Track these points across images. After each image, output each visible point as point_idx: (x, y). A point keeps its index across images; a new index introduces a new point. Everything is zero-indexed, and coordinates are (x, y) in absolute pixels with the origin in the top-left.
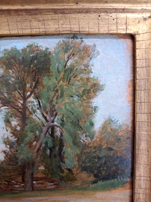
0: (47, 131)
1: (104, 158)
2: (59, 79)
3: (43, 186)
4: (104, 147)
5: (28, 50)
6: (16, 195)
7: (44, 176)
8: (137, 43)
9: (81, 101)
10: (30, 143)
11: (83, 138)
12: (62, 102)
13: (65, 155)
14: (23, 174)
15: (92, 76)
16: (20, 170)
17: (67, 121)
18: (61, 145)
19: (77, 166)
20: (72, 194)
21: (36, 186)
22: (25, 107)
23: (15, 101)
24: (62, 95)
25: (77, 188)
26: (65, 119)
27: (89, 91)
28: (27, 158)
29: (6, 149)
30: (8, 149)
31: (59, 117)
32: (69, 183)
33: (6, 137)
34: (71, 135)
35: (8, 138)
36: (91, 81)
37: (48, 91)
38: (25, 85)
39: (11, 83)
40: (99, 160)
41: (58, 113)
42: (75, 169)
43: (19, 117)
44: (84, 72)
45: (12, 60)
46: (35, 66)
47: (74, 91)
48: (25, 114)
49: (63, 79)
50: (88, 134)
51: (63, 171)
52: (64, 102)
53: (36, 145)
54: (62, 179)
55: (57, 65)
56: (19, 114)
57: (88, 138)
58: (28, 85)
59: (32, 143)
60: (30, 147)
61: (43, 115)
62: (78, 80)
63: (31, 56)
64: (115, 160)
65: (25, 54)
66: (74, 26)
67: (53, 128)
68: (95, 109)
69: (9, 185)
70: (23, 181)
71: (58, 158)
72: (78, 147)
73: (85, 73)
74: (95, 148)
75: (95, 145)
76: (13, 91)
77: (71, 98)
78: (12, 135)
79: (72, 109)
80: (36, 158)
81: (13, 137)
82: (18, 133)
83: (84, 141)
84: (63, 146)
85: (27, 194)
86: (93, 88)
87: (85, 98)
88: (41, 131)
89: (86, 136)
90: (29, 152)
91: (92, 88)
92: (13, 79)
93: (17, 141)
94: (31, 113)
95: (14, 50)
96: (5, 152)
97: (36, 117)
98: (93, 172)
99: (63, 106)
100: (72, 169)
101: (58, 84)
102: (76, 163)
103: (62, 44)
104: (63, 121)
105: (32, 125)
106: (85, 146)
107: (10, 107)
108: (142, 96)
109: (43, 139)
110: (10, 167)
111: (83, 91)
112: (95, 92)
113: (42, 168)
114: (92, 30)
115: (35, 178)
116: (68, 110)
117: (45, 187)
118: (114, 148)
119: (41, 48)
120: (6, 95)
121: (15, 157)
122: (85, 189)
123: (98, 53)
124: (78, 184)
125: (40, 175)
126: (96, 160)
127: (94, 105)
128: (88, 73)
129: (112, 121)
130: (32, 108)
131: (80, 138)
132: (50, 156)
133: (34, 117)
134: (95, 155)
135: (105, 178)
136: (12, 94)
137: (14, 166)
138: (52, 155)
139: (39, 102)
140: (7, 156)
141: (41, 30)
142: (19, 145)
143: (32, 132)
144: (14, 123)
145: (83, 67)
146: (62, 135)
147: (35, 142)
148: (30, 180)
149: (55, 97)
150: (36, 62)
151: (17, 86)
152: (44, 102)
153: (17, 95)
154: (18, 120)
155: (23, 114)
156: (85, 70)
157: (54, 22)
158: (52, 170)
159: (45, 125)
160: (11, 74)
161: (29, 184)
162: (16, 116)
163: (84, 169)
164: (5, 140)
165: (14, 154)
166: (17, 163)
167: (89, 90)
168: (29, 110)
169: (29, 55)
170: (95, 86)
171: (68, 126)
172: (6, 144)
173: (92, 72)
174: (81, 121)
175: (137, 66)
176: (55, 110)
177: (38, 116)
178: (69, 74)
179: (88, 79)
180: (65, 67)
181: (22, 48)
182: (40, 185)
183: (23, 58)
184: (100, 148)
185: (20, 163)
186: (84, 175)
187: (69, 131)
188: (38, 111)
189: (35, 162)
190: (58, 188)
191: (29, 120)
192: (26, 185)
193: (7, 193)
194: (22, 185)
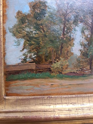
6: (86, 78)
14: (91, 64)
16: (89, 61)
23: (87, 21)
29: (82, 48)
33: (82, 41)
39: (85, 10)
56: (90, 28)
69: (82, 71)
70: (91, 68)
78: (85, 40)
82: (89, 39)
85: (92, 76)
93: (88, 44)
96: (81, 50)
107: (84, 24)
120: (82, 17)
121: (86, 54)
137: (86, 59)
140: (82, 53)
142: (89, 46)
144: (87, 33)
154: (89, 31)
162: (87, 29)
164: (81, 43)
165: (86, 52)
166: (88, 57)
192: (92, 71)
193: (80, 77)
194: (90, 71)
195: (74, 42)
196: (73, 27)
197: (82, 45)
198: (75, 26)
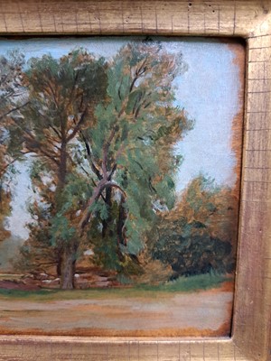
0: (100, 194)
1: (190, 240)
2: (120, 108)
3: (91, 281)
4: (190, 222)
5: (70, 60)
6: (48, 296)
7: (92, 265)
8: (250, 51)
9: (156, 147)
10: (72, 212)
11: (157, 207)
12: (124, 146)
13: (128, 233)
14: (59, 262)
15: (174, 105)
16: (54, 256)
17: (132, 178)
18: (122, 216)
19: (145, 251)
20: (136, 296)
21: (79, 282)
22: (64, 154)
23: (48, 144)
24: (125, 136)
25: (144, 286)
26: (128, 175)
27: (169, 130)
28: (66, 236)
29: (33, 221)
30: (35, 222)
31: (118, 171)
32: (132, 277)
33: (32, 202)
34: (137, 201)
35: (35, 204)
36: (173, 114)
37: (102, 129)
38: (66, 117)
39: (42, 113)
40: (181, 242)
41: (118, 166)
42: (142, 256)
43: (54, 170)
44: (163, 98)
45: (44, 76)
46: (83, 86)
47: (144, 129)
48: (65, 166)
49: (127, 109)
50: (164, 200)
51: (124, 257)
52: (127, 148)
53: (81, 215)
54: (121, 270)
55: (118, 85)
56: (55, 165)
57: (165, 206)
58: (70, 119)
59: (74, 212)
60: (72, 218)
61: (93, 167)
62: (152, 112)
63: (76, 69)
64: (208, 244)
65: (65, 66)
66: (149, 21)
67: (109, 189)
68: (178, 160)
69: (36, 279)
70: (59, 273)
71: (116, 237)
72: (149, 220)
73: (164, 101)
74: (175, 222)
75: (176, 217)
76: (44, 127)
77: (139, 141)
78: (42, 199)
79: (141, 159)
80: (81, 236)
81: (45, 202)
82: (53, 196)
83: (158, 211)
84: (125, 218)
85: (65, 294)
86: (177, 125)
87: (162, 141)
88: (90, 194)
89: (161, 203)
90: (69, 227)
91: (174, 125)
92: (45, 108)
93: (51, 209)
94: (73, 164)
95: (48, 60)
96: (30, 226)
97: (82, 171)
98: (171, 261)
99: (126, 153)
100: (138, 256)
101: (119, 116)
102: (144, 246)
103: (127, 52)
104: (125, 178)
105: (75, 183)
106: (160, 219)
107: (40, 153)
108: (256, 139)
109: (92, 207)
110: (39, 251)
111: (159, 130)
112: (179, 131)
113: (90, 253)
114: (177, 28)
115: (78, 268)
116: (134, 161)
117: (93, 283)
118: (206, 224)
119: (92, 57)
120: (33, 133)
121: (47, 235)
122: (157, 288)
123: (186, 68)
124: (146, 279)
125: (85, 264)
126: (177, 242)
127: (176, 153)
128: (169, 100)
129: (205, 180)
130: (76, 156)
131: (152, 206)
132: (103, 234)
133: (78, 170)
134: (175, 233)
135: (190, 272)
136: (43, 132)
137: (45, 249)
138: (107, 233)
139: (87, 146)
140: (33, 232)
141: (93, 27)
142: (54, 214)
143: (76, 194)
144: (47, 179)
145: (160, 91)
146: (123, 200)
147: (79, 212)
148: (70, 272)
149: (114, 139)
150: (83, 80)
151: (52, 119)
152: (95, 146)
153: (52, 134)
154: (53, 175)
155: (62, 166)
156: (164, 95)
157: (115, 14)
158: (106, 256)
159: (97, 183)
160: (42, 100)
161: (67, 279)
162: (49, 168)
163: (157, 256)
164: (31, 208)
165: (46, 230)
166: (50, 244)
167: (170, 128)
168: (70, 158)
169: (73, 68)
170: (179, 122)
171: (134, 186)
172: (32, 213)
173: (174, 99)
174: (153, 179)
175: (249, 90)
176: (113, 160)
177: (85, 170)
178: (137, 100)
179: (168, 110)
180: (131, 89)
181: (61, 56)
182: (86, 281)
183: (62, 73)
184: (183, 222)
185: (54, 245)
186: (157, 266)
187: (134, 195)
188: (85, 160)
189: (78, 243)
190: (113, 285)
191: (70, 175)
192: (63, 280)
193: (33, 293)
194: (57, 279)
195: (11, 204)
196: (7, 163)
197: (35, 212)
198: (12, 159)
